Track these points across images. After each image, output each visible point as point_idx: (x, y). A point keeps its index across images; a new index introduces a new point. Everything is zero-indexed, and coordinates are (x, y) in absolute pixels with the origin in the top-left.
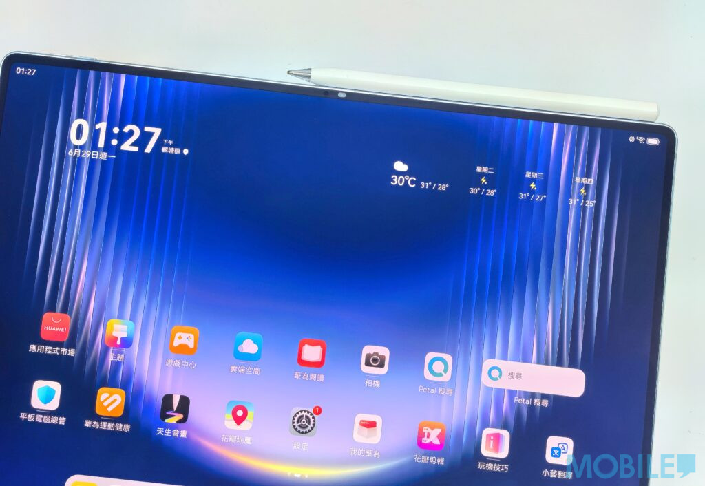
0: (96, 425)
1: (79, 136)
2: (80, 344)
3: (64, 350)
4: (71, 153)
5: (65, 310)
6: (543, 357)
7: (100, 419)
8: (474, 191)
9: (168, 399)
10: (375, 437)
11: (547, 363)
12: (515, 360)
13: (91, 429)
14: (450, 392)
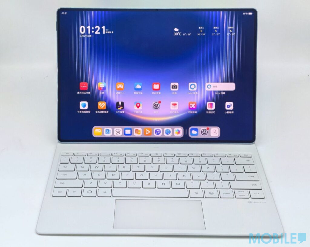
0: (99, 112)
1: (82, 31)
2: (91, 90)
3: (87, 92)
4: (81, 36)
5: (86, 81)
6: (223, 80)
7: (100, 110)
8: (199, 34)
9: (118, 103)
10: (177, 108)
11: (224, 82)
12: (215, 82)
13: (98, 113)
14: (197, 93)
